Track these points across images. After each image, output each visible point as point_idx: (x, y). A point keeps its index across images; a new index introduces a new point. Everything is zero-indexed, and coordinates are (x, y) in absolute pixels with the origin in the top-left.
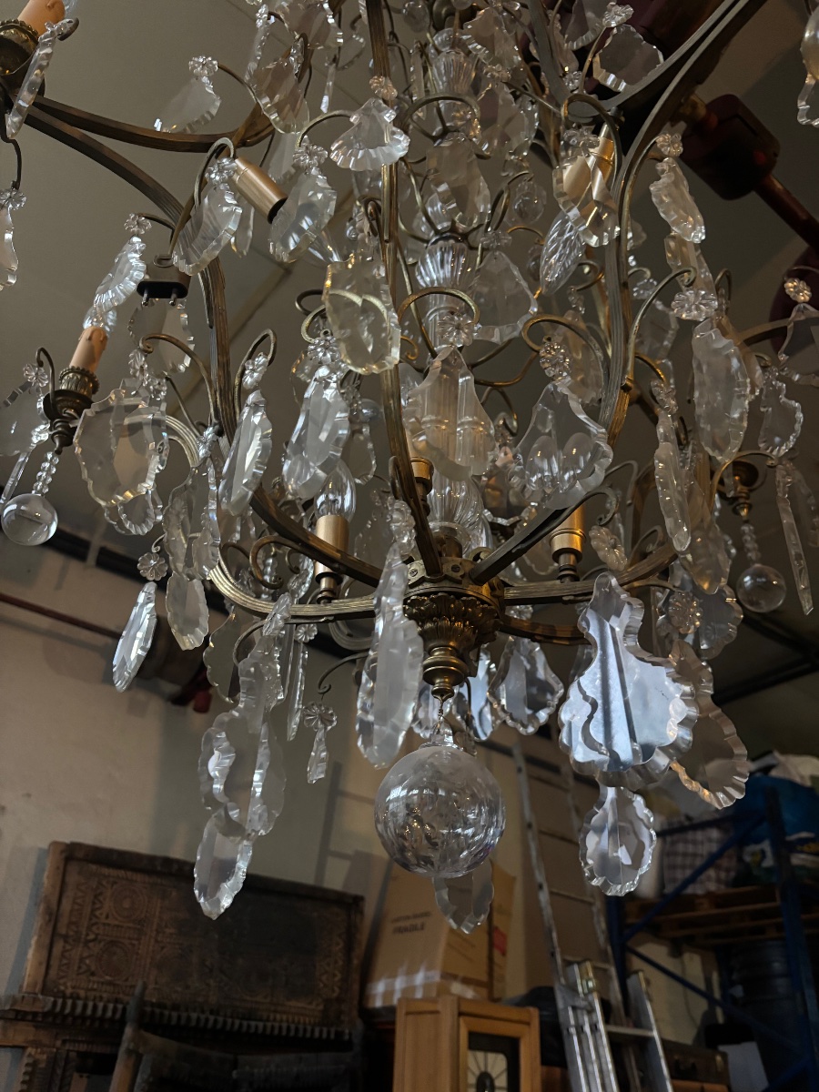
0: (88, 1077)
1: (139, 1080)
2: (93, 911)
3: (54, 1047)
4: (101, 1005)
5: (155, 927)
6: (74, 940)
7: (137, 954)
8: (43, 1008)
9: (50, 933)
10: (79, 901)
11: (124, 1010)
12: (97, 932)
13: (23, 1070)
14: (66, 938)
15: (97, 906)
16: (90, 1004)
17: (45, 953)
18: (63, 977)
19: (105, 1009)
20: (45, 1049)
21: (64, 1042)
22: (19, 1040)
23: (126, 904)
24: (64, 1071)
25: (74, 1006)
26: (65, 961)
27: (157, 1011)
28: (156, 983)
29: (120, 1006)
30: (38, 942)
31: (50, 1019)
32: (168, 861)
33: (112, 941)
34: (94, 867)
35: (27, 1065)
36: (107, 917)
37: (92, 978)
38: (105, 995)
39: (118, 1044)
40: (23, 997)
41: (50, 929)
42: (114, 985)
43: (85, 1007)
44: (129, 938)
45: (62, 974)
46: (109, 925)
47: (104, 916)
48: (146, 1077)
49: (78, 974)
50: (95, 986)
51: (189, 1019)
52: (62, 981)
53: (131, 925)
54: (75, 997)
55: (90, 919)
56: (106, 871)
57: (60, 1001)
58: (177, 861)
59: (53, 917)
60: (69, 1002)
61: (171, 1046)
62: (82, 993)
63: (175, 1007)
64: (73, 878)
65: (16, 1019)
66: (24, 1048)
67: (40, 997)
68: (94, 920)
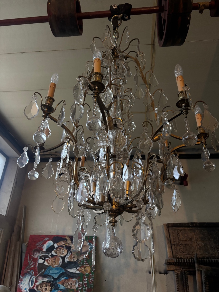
0: (193, 276)
1: (203, 277)
2: (178, 238)
3: (181, 270)
4: (188, 259)
5: (195, 240)
6: (176, 245)
7: (193, 246)
8: (175, 261)
9: (170, 244)
10: (174, 236)
11: (194, 260)
12: (181, 242)
13: (175, 276)
14: (174, 245)
15: (179, 237)
16: (185, 259)
17: (171, 249)
18: (177, 254)
19: (189, 260)
20: (179, 271)
21: (183, 269)
22: (172, 269)
23: (186, 235)
24: (185, 275)
25: (181, 260)
26: (176, 250)
27: (203, 259)
28: (200, 253)
29: (193, 259)
30: (168, 246)
31: (177, 264)
32: (192, 223)
33: (185, 244)
34: (175, 228)
35: (176, 274)
36: (182, 239)
37: (184, 253)
38: (188, 257)
39: (195, 268)
40: (169, 259)
41: (170, 243)
42: (190, 254)
43: (184, 260)
44: (189, 243)
45: (176, 253)
46: (183, 241)
47: (181, 239)
48: (204, 276)
49: (180, 253)
50: (185, 255)
51: (212, 261)
52: (177, 255)
53: (188, 240)
54: (181, 258)
55: (178, 240)
56: (178, 228)
57: (178, 259)
58: (195, 223)
59: (169, 240)
60: (180, 259)
61: (209, 268)
62: (183, 257)
63: (207, 258)
64: (171, 231)
65: (169, 264)
66: (174, 271)
67: (173, 259)
68: (179, 240)
